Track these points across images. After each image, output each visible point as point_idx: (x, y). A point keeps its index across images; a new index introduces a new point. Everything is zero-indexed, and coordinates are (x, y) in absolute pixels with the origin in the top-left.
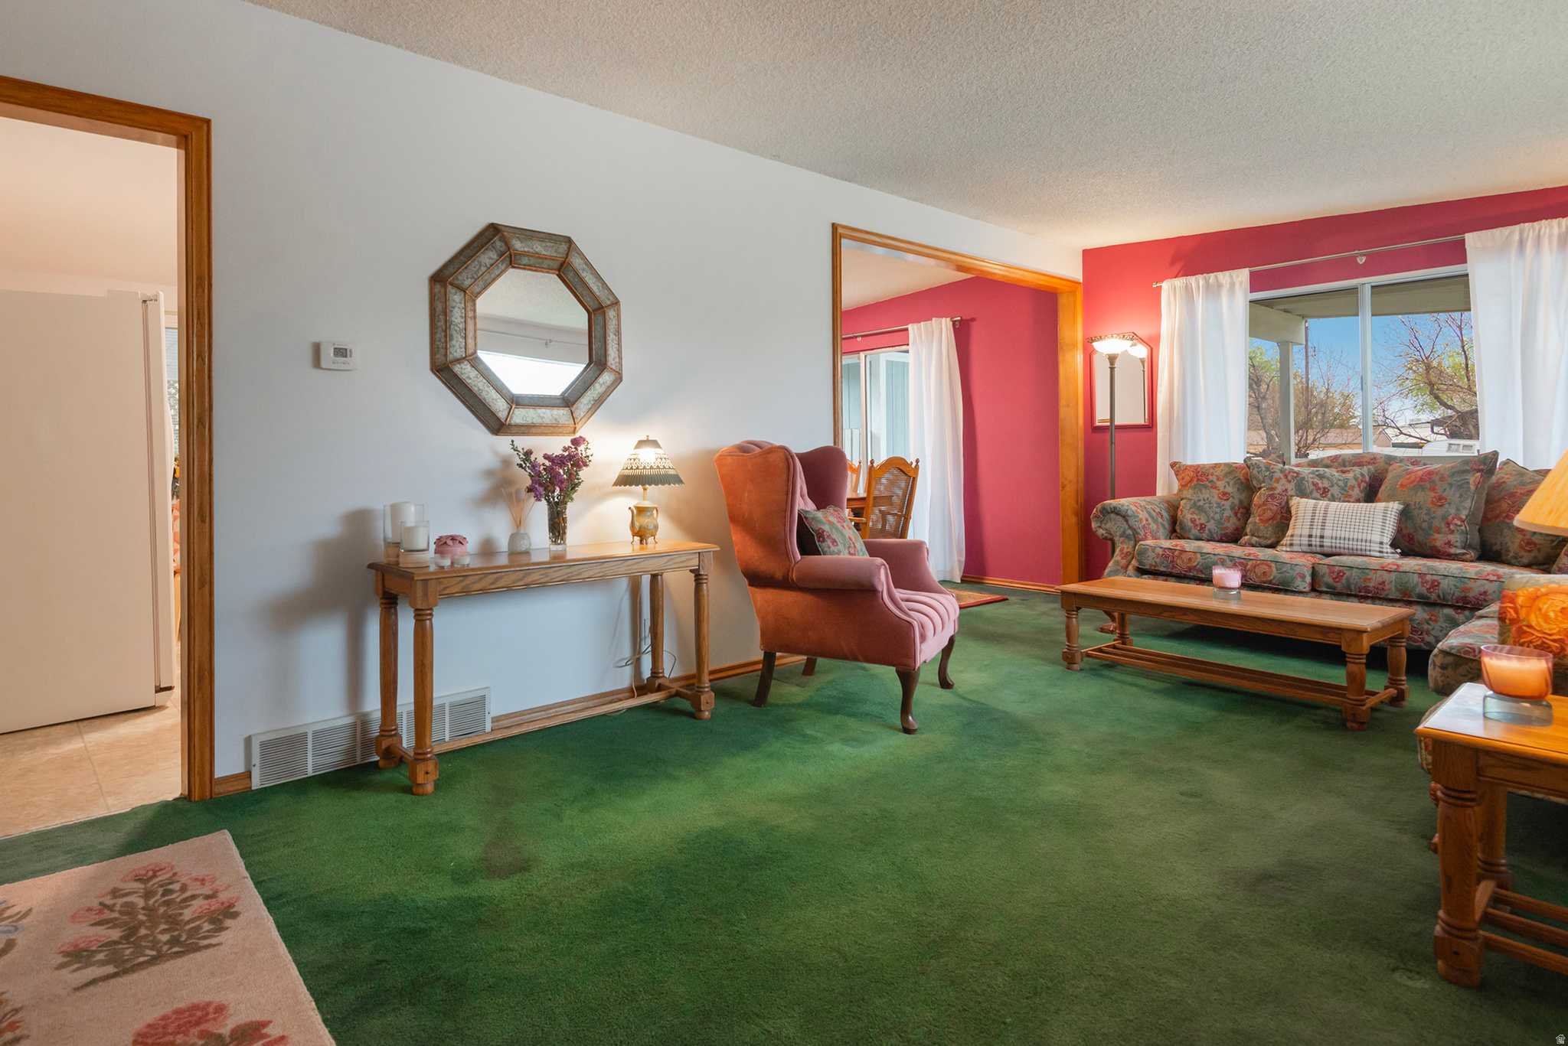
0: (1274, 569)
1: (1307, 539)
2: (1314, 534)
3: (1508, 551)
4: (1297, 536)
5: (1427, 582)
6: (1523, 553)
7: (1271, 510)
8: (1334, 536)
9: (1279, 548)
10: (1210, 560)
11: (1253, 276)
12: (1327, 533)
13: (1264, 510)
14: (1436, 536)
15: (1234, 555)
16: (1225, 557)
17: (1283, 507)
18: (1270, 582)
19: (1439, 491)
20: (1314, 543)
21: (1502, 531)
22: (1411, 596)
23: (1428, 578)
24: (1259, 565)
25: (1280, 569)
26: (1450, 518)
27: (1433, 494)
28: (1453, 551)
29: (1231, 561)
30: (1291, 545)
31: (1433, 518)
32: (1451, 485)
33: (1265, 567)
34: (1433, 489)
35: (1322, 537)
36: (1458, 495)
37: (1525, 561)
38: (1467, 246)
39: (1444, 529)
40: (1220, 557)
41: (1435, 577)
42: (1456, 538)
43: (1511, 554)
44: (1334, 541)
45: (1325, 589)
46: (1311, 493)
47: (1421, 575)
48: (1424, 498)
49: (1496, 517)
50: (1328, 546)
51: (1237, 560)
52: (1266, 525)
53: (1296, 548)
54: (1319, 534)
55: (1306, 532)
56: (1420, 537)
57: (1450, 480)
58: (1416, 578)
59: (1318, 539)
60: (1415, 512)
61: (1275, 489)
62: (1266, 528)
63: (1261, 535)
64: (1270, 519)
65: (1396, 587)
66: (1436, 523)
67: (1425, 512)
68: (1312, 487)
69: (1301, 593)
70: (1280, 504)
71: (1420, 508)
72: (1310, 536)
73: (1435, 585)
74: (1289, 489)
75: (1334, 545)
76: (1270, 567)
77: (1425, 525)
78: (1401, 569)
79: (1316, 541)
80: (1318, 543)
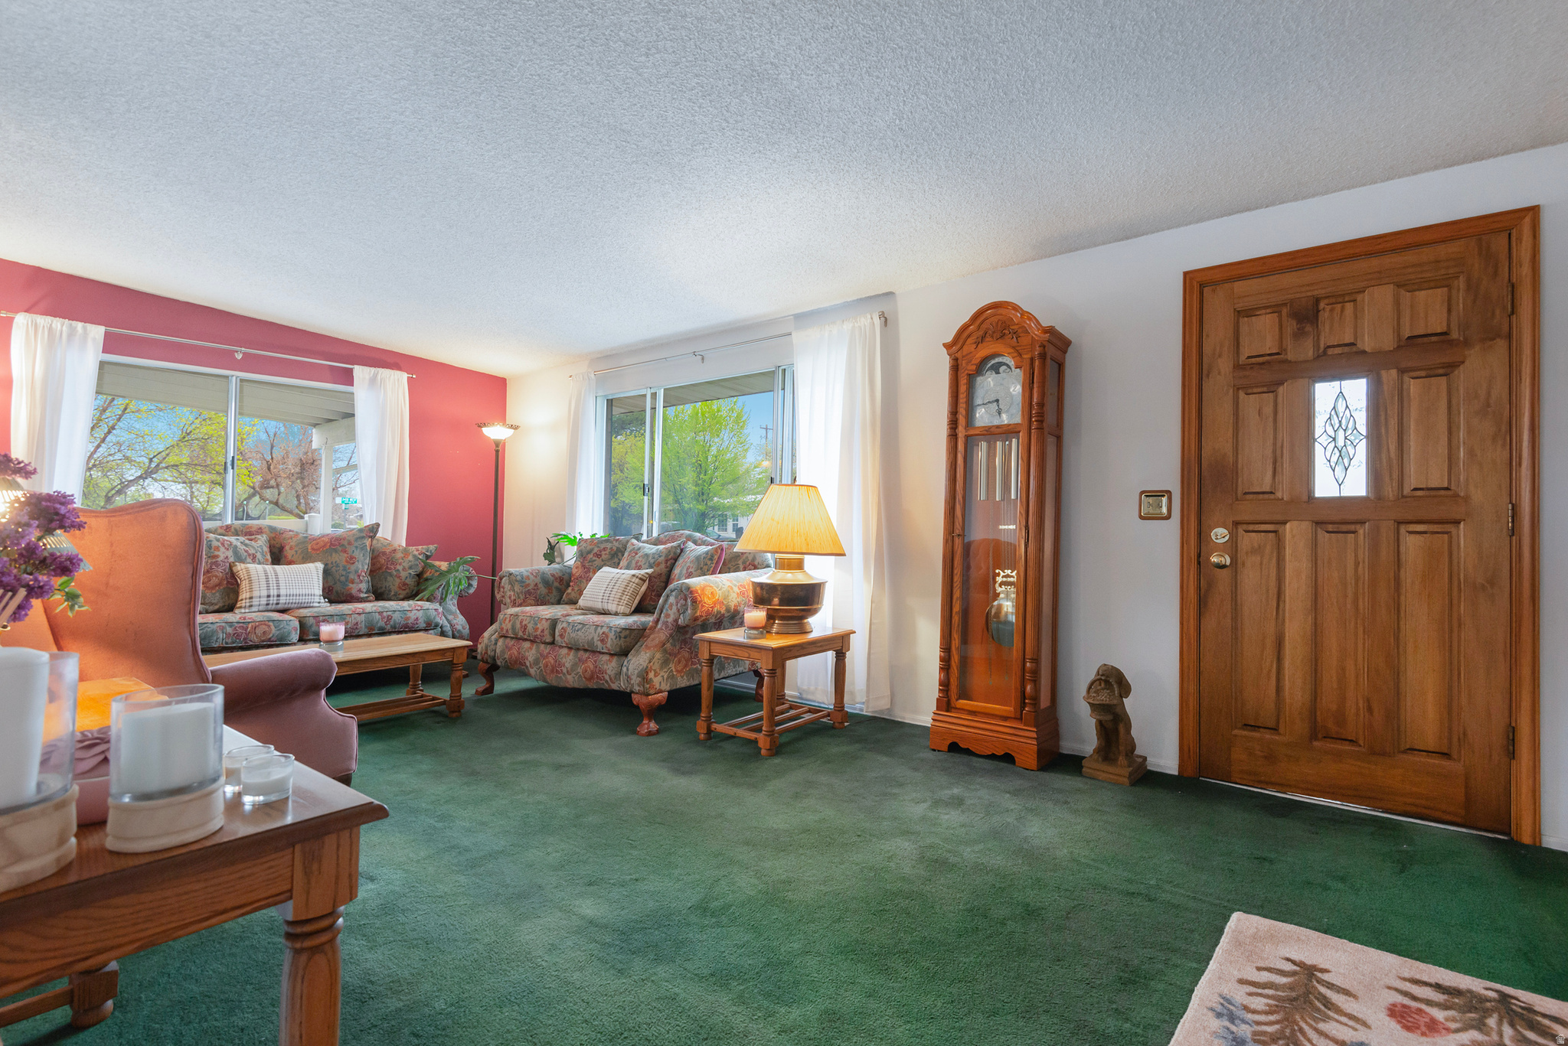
0: (273, 627)
1: (266, 599)
2: (272, 594)
3: (390, 591)
4: (256, 597)
5: (384, 618)
6: (401, 592)
7: (216, 576)
8: (288, 593)
9: (237, 611)
10: (209, 630)
11: (108, 336)
12: (283, 592)
13: (209, 577)
14: (351, 585)
15: (231, 620)
16: (224, 624)
17: (227, 574)
18: (269, 640)
19: (350, 552)
20: (271, 602)
21: (386, 578)
22: (374, 630)
23: (385, 614)
24: (258, 626)
25: (278, 626)
26: (360, 571)
27: (346, 555)
28: (363, 595)
29: (231, 626)
30: (251, 606)
31: (349, 573)
32: (356, 547)
33: (264, 626)
34: (345, 551)
35: (278, 596)
36: (362, 555)
37: (401, 596)
38: (354, 375)
39: (357, 580)
40: (219, 624)
41: (389, 613)
42: (364, 586)
43: (392, 593)
44: (288, 598)
45: (312, 637)
46: (245, 558)
47: (380, 613)
48: (340, 558)
49: (380, 568)
50: (282, 603)
51: (236, 625)
52: (214, 592)
53: (254, 609)
54: (276, 594)
55: (264, 593)
56: (338, 587)
57: (356, 544)
58: (377, 616)
59: (275, 598)
60: (334, 570)
61: (217, 556)
62: (214, 594)
63: (207, 602)
64: (216, 586)
65: (365, 625)
66: (352, 576)
67: (341, 568)
68: (246, 554)
69: (294, 644)
70: (224, 570)
71: (337, 566)
72: (269, 596)
73: (389, 618)
74: (229, 556)
75: (288, 601)
76: (269, 626)
77: (343, 579)
78: (367, 611)
79: (273, 600)
80: (275, 602)
